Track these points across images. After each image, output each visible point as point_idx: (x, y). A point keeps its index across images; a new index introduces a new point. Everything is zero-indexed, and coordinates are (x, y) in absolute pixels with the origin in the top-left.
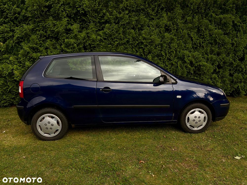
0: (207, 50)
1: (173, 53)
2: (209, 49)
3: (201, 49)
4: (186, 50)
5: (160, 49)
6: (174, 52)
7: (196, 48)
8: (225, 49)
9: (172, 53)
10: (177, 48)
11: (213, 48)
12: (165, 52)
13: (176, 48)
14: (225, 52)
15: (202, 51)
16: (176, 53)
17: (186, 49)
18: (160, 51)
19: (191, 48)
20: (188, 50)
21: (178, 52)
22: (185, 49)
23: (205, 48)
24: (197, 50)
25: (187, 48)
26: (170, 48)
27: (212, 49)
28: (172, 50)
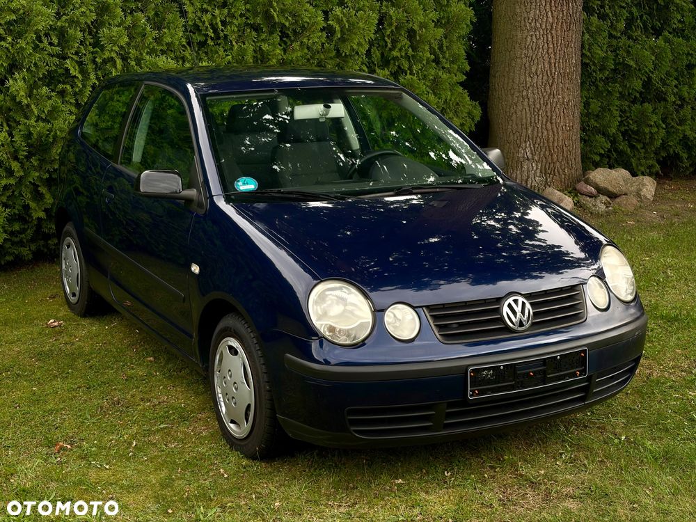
0: (242, 52)
1: (114, 66)
2: (250, 48)
3: (221, 52)
4: (163, 52)
5: (57, 50)
6: (119, 62)
7: (202, 44)
8: (306, 51)
9: (108, 66)
10: (128, 44)
11: (265, 47)
12: (80, 63)
13: (121, 47)
14: (308, 60)
15: (227, 55)
16: (124, 66)
17: (165, 48)
18: (56, 60)
19: (183, 46)
20: (172, 55)
21: (133, 63)
22: (161, 50)
23: (236, 47)
24: (206, 53)
25: (168, 44)
26: (96, 44)
27: (260, 49)
28: (107, 55)
